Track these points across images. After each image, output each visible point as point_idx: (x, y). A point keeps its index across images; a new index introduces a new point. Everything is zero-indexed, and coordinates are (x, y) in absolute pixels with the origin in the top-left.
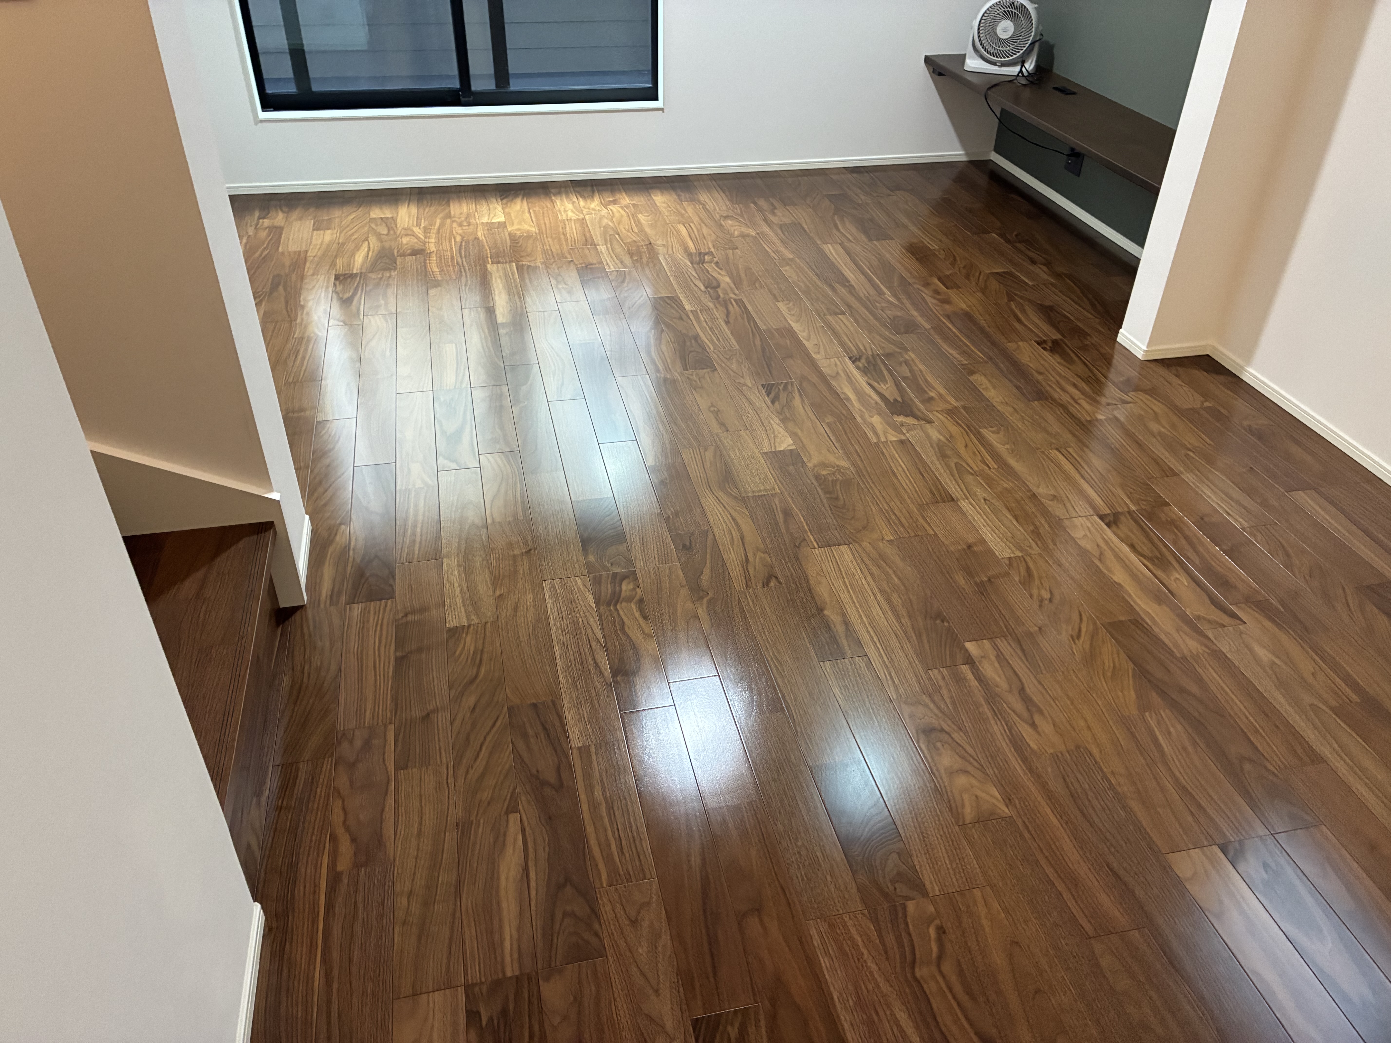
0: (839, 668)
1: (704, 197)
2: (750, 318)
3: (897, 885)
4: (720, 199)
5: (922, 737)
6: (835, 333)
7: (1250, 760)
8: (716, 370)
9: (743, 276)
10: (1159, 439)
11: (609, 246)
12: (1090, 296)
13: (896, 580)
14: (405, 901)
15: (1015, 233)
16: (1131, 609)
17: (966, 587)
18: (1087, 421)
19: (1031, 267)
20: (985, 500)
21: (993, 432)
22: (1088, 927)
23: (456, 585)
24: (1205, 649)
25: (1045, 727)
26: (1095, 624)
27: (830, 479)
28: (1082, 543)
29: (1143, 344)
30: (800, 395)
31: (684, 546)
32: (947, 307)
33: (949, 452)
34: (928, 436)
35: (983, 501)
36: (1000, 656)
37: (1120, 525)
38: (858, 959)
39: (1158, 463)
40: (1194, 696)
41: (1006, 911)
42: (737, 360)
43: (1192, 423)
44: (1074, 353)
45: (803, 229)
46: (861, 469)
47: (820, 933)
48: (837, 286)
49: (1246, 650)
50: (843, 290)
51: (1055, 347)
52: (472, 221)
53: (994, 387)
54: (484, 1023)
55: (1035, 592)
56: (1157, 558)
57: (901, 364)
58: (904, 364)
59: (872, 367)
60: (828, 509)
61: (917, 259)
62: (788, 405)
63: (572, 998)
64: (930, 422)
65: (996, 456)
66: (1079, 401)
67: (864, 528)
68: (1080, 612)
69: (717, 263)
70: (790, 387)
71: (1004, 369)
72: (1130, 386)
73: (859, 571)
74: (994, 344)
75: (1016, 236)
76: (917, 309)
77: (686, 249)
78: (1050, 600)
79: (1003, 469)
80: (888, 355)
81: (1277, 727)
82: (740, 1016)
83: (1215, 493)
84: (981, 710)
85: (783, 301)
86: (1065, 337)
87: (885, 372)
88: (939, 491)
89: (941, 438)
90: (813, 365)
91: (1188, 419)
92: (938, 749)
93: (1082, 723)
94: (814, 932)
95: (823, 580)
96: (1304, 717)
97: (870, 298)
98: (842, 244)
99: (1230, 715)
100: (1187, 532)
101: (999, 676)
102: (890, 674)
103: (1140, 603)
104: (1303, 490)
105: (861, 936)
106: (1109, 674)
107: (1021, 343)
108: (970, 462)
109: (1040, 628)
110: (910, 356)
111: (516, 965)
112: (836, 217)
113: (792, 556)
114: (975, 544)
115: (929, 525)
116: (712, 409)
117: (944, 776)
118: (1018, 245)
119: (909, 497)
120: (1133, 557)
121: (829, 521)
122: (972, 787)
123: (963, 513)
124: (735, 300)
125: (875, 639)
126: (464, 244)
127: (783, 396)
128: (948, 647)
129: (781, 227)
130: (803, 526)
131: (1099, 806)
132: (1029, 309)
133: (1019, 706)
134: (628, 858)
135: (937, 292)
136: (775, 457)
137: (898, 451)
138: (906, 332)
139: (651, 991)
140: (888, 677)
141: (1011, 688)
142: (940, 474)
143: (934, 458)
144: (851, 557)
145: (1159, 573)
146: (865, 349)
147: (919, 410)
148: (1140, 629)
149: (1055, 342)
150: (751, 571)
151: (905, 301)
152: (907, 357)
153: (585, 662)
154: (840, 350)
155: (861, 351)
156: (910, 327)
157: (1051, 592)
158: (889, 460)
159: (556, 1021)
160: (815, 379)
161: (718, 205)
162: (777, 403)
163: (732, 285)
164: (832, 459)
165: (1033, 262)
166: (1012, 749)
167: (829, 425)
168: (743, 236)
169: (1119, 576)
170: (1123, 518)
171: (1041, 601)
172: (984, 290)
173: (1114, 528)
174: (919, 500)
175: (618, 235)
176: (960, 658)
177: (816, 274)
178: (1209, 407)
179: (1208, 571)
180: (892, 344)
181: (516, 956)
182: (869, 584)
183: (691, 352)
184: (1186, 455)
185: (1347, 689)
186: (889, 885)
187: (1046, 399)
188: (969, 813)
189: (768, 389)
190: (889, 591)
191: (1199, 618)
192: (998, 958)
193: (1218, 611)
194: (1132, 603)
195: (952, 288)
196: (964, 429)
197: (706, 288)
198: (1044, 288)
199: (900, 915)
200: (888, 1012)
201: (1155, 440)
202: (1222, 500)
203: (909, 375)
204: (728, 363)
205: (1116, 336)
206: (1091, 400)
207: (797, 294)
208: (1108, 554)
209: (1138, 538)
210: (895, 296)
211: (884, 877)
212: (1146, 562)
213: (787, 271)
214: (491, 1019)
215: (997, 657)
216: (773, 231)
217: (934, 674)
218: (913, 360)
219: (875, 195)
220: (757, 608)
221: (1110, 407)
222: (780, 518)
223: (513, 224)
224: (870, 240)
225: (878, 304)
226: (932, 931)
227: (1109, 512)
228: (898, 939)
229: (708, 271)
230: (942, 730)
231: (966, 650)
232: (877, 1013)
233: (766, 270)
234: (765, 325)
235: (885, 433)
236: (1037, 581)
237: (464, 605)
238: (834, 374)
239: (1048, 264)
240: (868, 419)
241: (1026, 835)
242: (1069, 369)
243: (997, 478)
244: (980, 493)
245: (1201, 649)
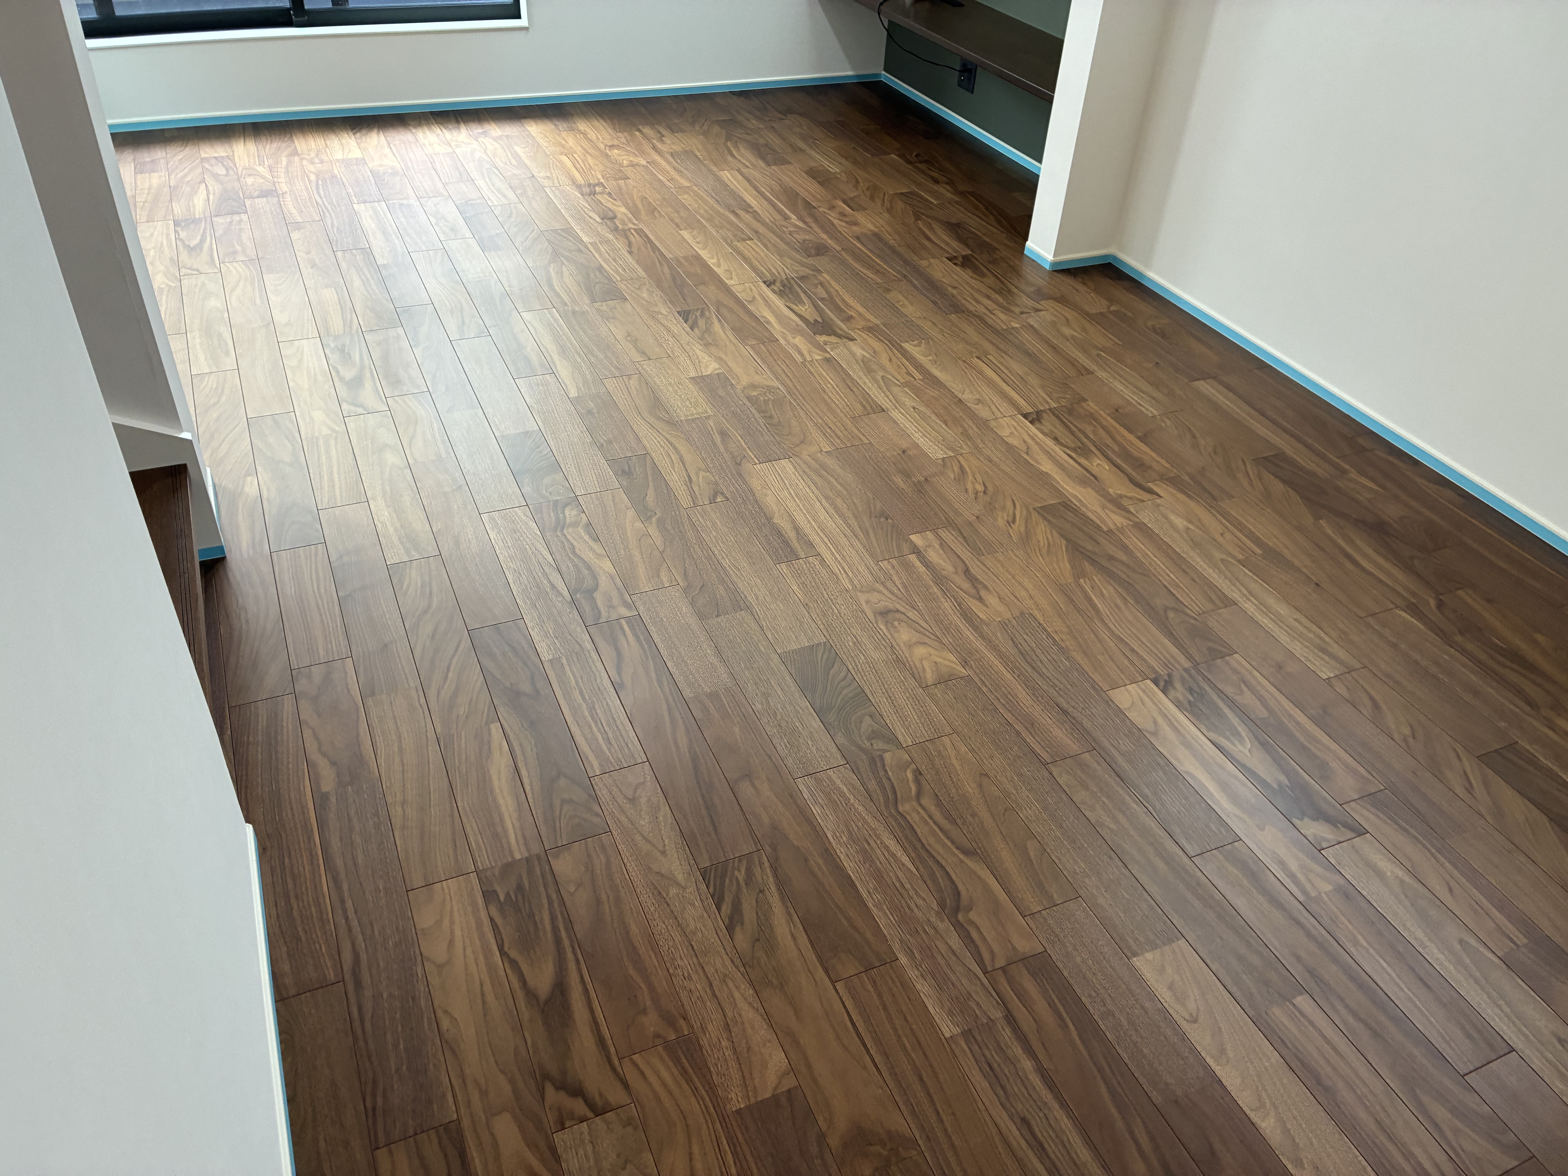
0: (795, 568)
1: (582, 125)
2: (654, 248)
3: (873, 742)
4: (602, 128)
5: (879, 618)
6: (745, 259)
7: (1175, 610)
8: (626, 299)
9: (640, 206)
10: (1072, 342)
11: (487, 180)
12: (995, 213)
13: (839, 486)
14: (399, 809)
15: (915, 154)
16: (1058, 492)
17: (906, 488)
18: (1003, 330)
19: (936, 187)
20: (914, 408)
21: (914, 346)
22: (1045, 756)
23: (388, 524)
24: (1129, 522)
25: (992, 600)
26: (1028, 509)
27: (762, 399)
28: (1010, 440)
29: (1049, 253)
30: (719, 321)
31: (623, 471)
32: (855, 228)
33: (874, 367)
34: (853, 354)
35: (912, 410)
36: (943, 544)
37: (1043, 421)
38: (846, 804)
39: (1073, 365)
40: (1123, 563)
41: (972, 751)
42: (648, 289)
43: (1101, 326)
44: (985, 267)
45: (697, 156)
46: (790, 387)
47: (808, 787)
48: (741, 212)
49: (1164, 520)
50: (747, 216)
51: (966, 262)
52: (325, 158)
53: (911, 304)
54: (502, 898)
55: (970, 486)
56: (1080, 448)
57: (816, 286)
58: (819, 286)
59: (788, 290)
60: (764, 427)
61: (819, 182)
62: (708, 330)
63: (584, 869)
64: (852, 339)
65: (919, 367)
66: (994, 312)
67: (802, 442)
68: (1013, 500)
69: (609, 194)
70: (707, 313)
71: (919, 286)
72: (1040, 295)
73: (802, 481)
74: (906, 262)
75: (917, 156)
76: (826, 232)
77: (574, 182)
78: (985, 492)
79: (928, 379)
80: (803, 278)
81: (1193, 580)
82: (745, 862)
83: (1127, 387)
84: (931, 590)
85: (686, 229)
86: (975, 253)
87: (802, 295)
88: (868, 402)
89: (866, 354)
90: (727, 290)
91: (1097, 323)
92: (896, 627)
93: (1023, 593)
94: (802, 787)
95: (769, 492)
96: (1216, 570)
97: (776, 223)
98: (739, 171)
99: (1154, 575)
100: (1104, 423)
101: (945, 562)
102: (843, 569)
103: (1067, 488)
104: (1204, 379)
105: (846, 785)
106: (1044, 551)
107: (932, 260)
108: (896, 374)
109: (978, 517)
110: (824, 278)
111: (523, 848)
112: (729, 144)
113: (735, 473)
114: (908, 448)
115: (864, 435)
116: (629, 339)
117: (904, 649)
118: (919, 165)
119: (842, 411)
120: (1057, 448)
121: (767, 438)
122: (931, 655)
123: (895, 422)
124: (634, 229)
125: (826, 540)
126: (320, 182)
127: (701, 322)
128: (894, 541)
129: (672, 155)
130: (741, 444)
131: (1046, 660)
132: (936, 227)
133: (966, 585)
134: (617, 748)
135: (843, 214)
136: (700, 381)
137: (825, 369)
138: (818, 255)
139: (659, 854)
140: (842, 572)
141: (956, 570)
142: (869, 388)
143: (861, 374)
144: (793, 470)
145: (1083, 461)
146: (778, 273)
147: (841, 329)
148: (1070, 511)
149: (966, 258)
150: (696, 489)
151: (813, 225)
152: (822, 279)
153: (541, 585)
154: (754, 275)
155: (774, 274)
156: (820, 250)
157: (985, 486)
158: (818, 378)
159: (572, 889)
160: (731, 303)
161: (601, 135)
162: (696, 330)
163: (630, 215)
164: (758, 379)
165: (936, 182)
166: (963, 621)
167: (752, 346)
168: (632, 165)
169: (1046, 466)
170: (1044, 415)
171: (977, 493)
172: (889, 211)
173: (1038, 425)
174: (851, 414)
175: (496, 168)
176: (906, 549)
177: (717, 201)
178: (1116, 311)
179: (1127, 456)
180: (806, 267)
181: (521, 841)
182: (813, 493)
183: (596, 283)
184: (1098, 355)
185: (1252, 545)
186: (866, 742)
187: (963, 312)
188: (930, 677)
189: (685, 315)
190: (833, 497)
191: (1121, 496)
192: (970, 788)
193: (1138, 490)
194: (1061, 489)
195: (858, 210)
196: (887, 345)
197: (603, 219)
198: (948, 205)
199: (879, 765)
200: (879, 842)
201: (1068, 343)
202: (1134, 393)
203: (826, 296)
204: (639, 293)
205: (1024, 249)
206: (1005, 309)
207: (698, 221)
208: (1035, 448)
209: (1060, 431)
210: (801, 219)
211: (860, 737)
212: (1070, 452)
213: (686, 199)
214: (508, 894)
215: (941, 545)
216: (666, 160)
217: (884, 564)
218: (828, 282)
219: (767, 119)
220: (708, 523)
221: (1024, 315)
222: (718, 439)
223: (373, 160)
224: (769, 165)
225: (785, 229)
226: (910, 775)
227: (1032, 410)
228: (880, 783)
229: (600, 202)
230: (898, 611)
231: (911, 542)
232: (869, 844)
233: (664, 199)
234: (671, 253)
235: (809, 352)
236: (970, 477)
237: (401, 543)
238: (751, 299)
239: (951, 183)
240: (791, 340)
241: (984, 689)
242: (981, 282)
243: (923, 388)
244: (909, 403)
245: (1125, 522)
